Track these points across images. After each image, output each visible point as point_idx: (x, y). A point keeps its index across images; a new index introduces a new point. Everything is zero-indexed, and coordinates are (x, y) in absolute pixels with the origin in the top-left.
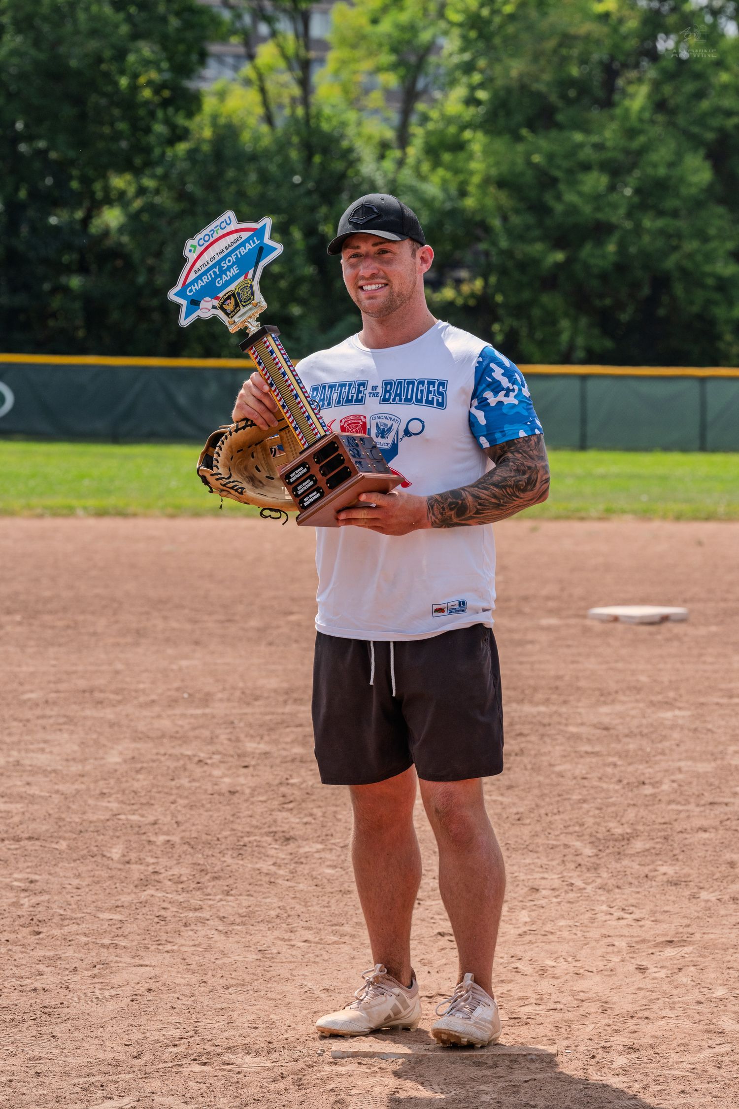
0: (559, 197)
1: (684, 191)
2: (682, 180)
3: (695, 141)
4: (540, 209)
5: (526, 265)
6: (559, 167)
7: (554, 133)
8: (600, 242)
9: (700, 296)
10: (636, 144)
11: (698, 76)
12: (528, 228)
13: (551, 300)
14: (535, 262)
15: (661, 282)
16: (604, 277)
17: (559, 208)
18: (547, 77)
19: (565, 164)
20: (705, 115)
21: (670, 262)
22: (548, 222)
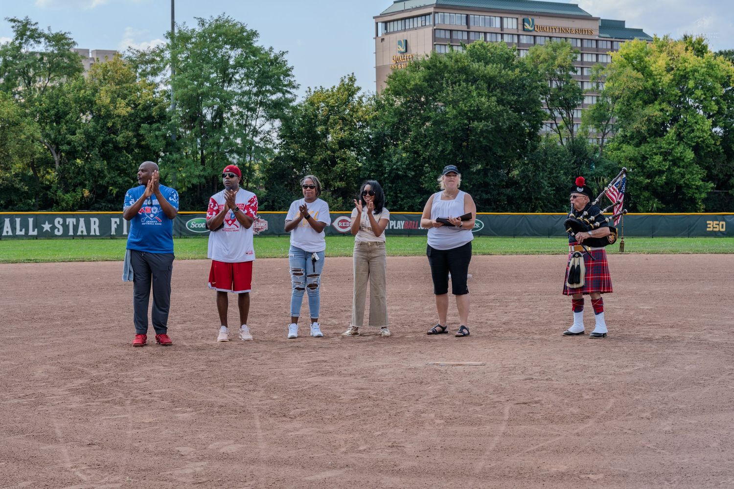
0: (648, 163)
1: (685, 160)
2: (685, 157)
3: (690, 146)
4: (643, 167)
5: (638, 183)
6: (648, 154)
7: (646, 144)
8: (660, 176)
9: (691, 191)
10: (671, 147)
11: (690, 126)
12: (639, 172)
13: (646, 194)
14: (641, 182)
15: (679, 188)
16: (662, 187)
17: (648, 166)
18: (645, 128)
19: (650, 153)
20: (692, 138)
21: (682, 182)
22: (645, 171)
